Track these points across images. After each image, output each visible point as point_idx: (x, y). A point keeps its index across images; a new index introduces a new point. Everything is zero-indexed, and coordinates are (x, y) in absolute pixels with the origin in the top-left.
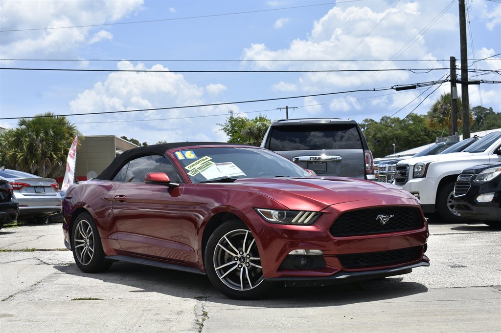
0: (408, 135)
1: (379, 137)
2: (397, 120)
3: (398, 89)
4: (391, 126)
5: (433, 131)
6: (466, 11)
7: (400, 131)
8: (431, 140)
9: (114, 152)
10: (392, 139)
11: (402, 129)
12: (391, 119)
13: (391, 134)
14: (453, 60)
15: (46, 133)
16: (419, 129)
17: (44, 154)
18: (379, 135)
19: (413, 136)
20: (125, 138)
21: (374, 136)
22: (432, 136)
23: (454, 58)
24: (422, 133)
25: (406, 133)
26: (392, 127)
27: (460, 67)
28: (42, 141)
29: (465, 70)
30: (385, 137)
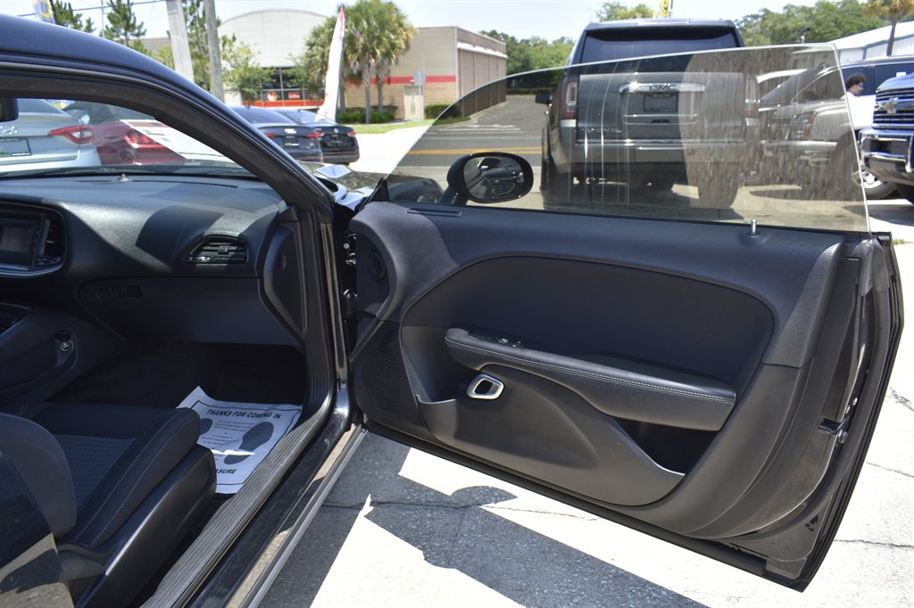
1: (779, 30)
2: (804, 9)
4: (793, 15)
5: (847, 22)
7: (804, 22)
8: (840, 32)
9: (454, 45)
10: (794, 31)
11: (807, 19)
12: (797, 8)
13: (794, 25)
15: (369, 24)
17: (365, 49)
18: (779, 27)
19: (821, 28)
20: (484, 33)
21: (771, 28)
22: (843, 27)
24: (833, 24)
25: (810, 24)
26: (796, 18)
28: (361, 33)
30: (785, 29)
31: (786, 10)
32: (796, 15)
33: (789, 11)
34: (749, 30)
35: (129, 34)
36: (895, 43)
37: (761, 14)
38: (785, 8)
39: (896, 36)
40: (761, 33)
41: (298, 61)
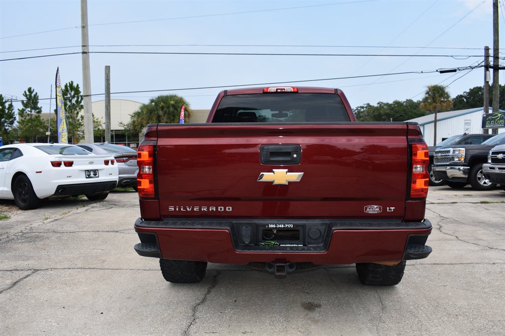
0: (393, 113)
1: (377, 115)
2: (387, 104)
3: (441, 72)
4: (383, 107)
5: (409, 112)
6: (499, 9)
7: (389, 111)
11: (390, 109)
13: (384, 113)
14: (487, 49)
16: (400, 109)
18: (376, 113)
21: (372, 113)
23: (488, 47)
27: (493, 55)
29: (496, 58)
30: (379, 114)
31: (379, 105)
32: (384, 107)
33: (381, 105)
34: (361, 114)
35: (33, 111)
36: (437, 123)
37: (365, 106)
38: (378, 103)
39: (438, 118)
40: (368, 116)
41: (126, 127)
